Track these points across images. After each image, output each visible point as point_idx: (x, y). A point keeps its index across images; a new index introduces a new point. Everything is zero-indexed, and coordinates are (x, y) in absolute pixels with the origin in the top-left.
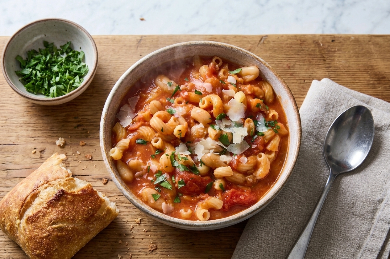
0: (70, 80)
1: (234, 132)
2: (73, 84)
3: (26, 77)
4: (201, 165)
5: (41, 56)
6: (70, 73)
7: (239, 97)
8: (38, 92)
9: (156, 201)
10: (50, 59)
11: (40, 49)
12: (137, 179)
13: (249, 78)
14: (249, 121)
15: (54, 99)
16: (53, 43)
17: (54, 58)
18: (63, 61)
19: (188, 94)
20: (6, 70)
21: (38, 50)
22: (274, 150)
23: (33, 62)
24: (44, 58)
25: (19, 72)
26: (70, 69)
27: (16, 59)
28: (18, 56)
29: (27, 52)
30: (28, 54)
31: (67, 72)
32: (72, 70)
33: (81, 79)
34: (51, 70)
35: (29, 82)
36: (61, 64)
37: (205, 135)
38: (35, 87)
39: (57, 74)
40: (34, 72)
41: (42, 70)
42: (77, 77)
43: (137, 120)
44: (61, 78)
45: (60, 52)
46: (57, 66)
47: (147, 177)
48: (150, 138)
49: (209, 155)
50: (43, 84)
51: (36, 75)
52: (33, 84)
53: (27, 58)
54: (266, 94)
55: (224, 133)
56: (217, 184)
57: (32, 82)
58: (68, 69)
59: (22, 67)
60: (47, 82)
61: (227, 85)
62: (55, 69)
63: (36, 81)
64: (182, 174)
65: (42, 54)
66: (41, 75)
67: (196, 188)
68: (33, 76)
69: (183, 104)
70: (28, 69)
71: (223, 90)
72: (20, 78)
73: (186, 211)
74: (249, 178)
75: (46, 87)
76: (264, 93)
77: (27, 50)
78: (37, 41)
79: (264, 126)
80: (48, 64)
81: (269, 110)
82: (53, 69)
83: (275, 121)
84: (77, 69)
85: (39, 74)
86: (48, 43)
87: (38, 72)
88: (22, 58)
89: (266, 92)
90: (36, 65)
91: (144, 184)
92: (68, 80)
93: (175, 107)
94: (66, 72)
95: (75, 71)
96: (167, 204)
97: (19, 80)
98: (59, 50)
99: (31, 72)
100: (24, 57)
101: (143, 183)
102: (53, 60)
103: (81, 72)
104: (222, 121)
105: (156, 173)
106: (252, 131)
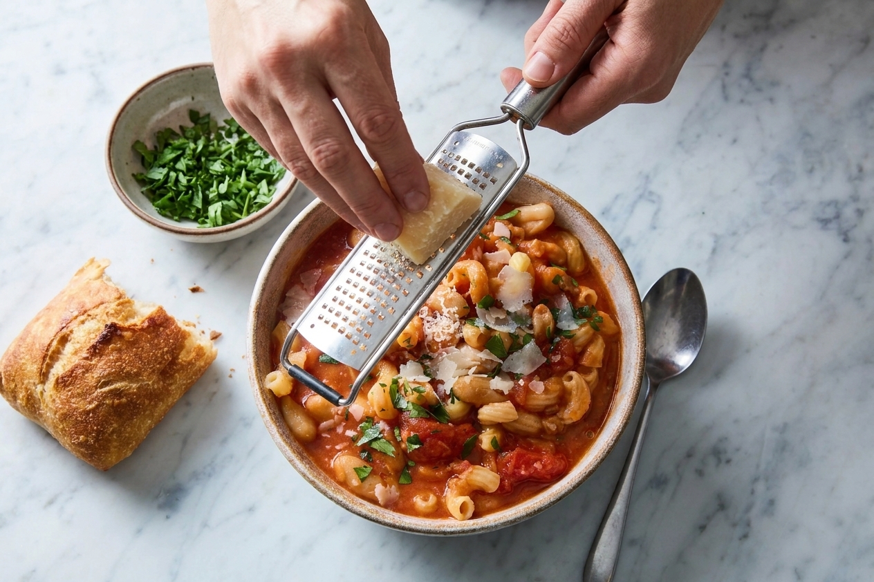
0: (249, 190)
2: (255, 198)
3: (157, 184)
4: (453, 402)
5: (186, 141)
6: (248, 175)
7: (518, 261)
8: (182, 216)
9: (362, 482)
10: (205, 147)
11: (181, 128)
12: (324, 435)
13: (535, 227)
14: (541, 312)
15: (217, 228)
16: (208, 115)
17: (213, 145)
18: (233, 150)
20: (116, 170)
21: (178, 131)
22: (595, 367)
23: (169, 155)
24: (192, 146)
25: (143, 177)
26: (248, 168)
27: (134, 147)
28: (137, 142)
29: (155, 134)
30: (158, 138)
31: (244, 173)
32: (253, 170)
33: (271, 188)
34: (207, 170)
35: (162, 196)
36: (229, 158)
37: (457, 341)
38: (175, 206)
39: (221, 178)
40: (173, 174)
41: (189, 171)
42: (264, 182)
44: (229, 186)
45: (223, 133)
46: (219, 161)
47: (345, 429)
49: (467, 380)
50: (191, 199)
51: (177, 181)
52: (171, 199)
53: (155, 147)
54: (569, 256)
55: (495, 335)
56: (486, 439)
57: (170, 194)
58: (245, 166)
59: (146, 165)
60: (200, 194)
61: (494, 243)
62: (217, 167)
63: (178, 193)
64: (414, 422)
65: (187, 139)
66: (189, 181)
67: (445, 450)
68: (170, 182)
70: (161, 170)
71: (487, 252)
72: (144, 189)
73: (425, 499)
74: (550, 423)
75: (199, 205)
76: (566, 254)
77: (157, 130)
78: (176, 111)
79: (571, 317)
80: (201, 160)
81: (578, 287)
82: (211, 168)
83: (592, 306)
84: (262, 167)
85: (183, 180)
86: (197, 113)
87: (181, 175)
88: (146, 147)
89: (569, 252)
90: (176, 160)
91: (338, 447)
92: (244, 191)
94: (240, 174)
95: (257, 171)
96: (386, 486)
97: (142, 192)
98: (223, 128)
99: (167, 176)
100: (149, 145)
101: (337, 444)
102: (211, 148)
103: (271, 172)
104: (489, 311)
105: (361, 421)
106: (549, 328)
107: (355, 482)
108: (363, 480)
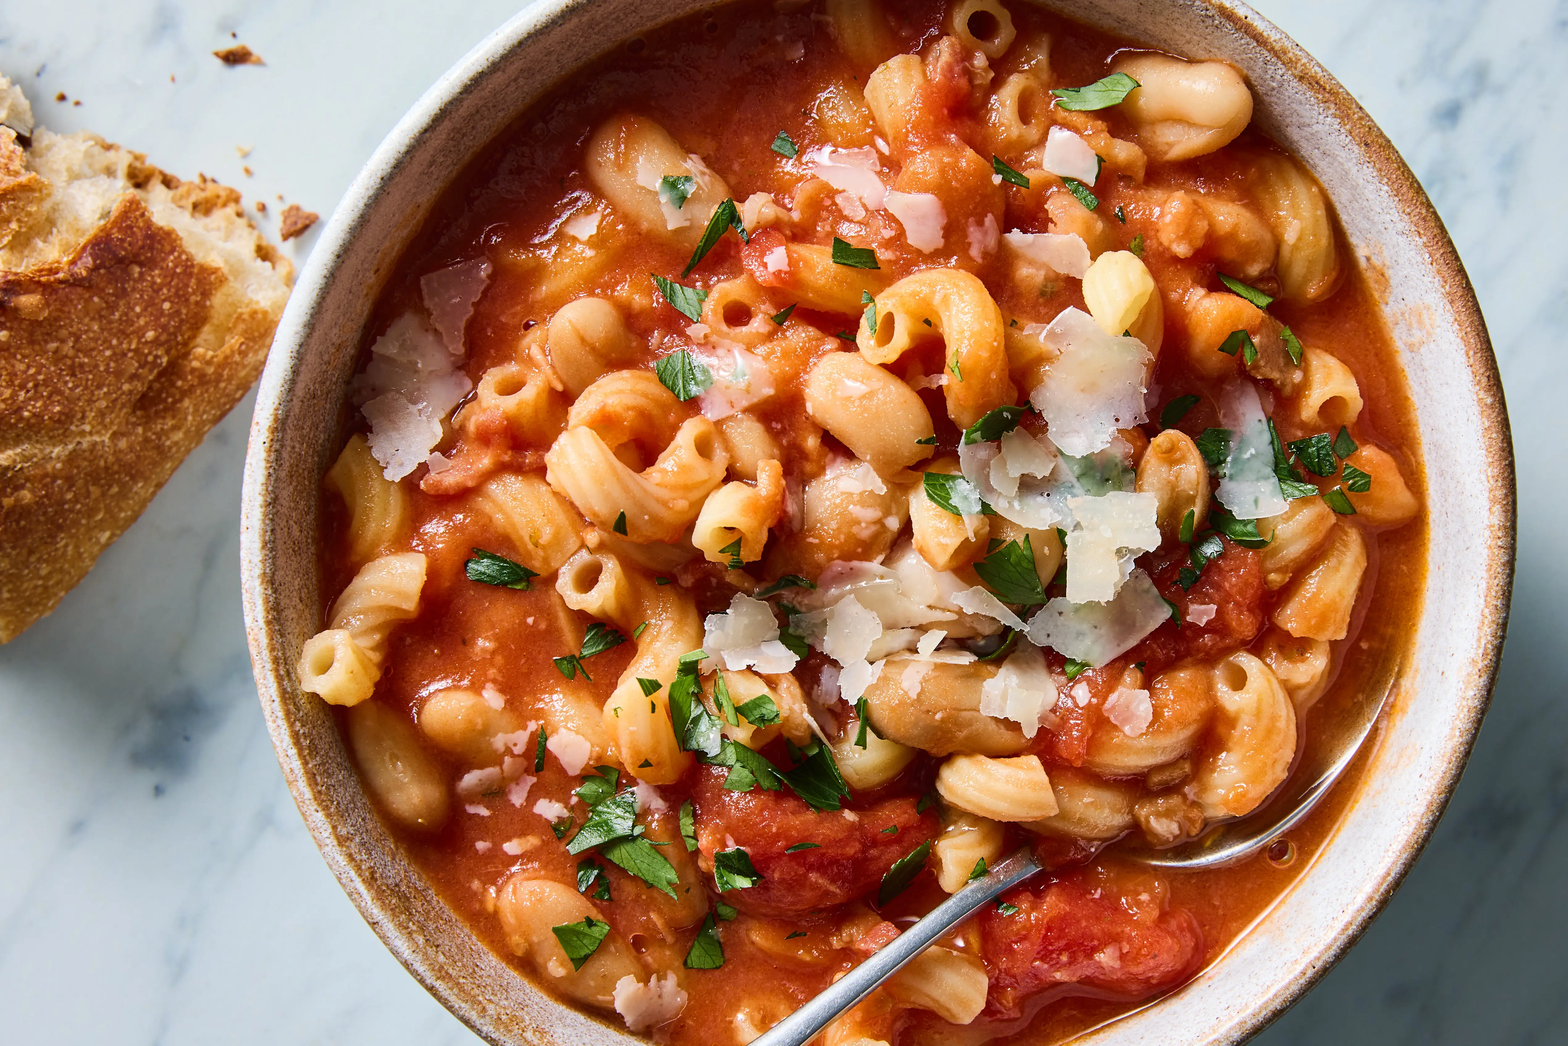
1: (1077, 526)
4: (862, 742)
7: (1114, 286)
9: (576, 966)
12: (471, 809)
13: (1182, 142)
14: (1171, 457)
19: (792, 262)
22: (1324, 637)
37: (888, 538)
43: (471, 427)
47: (533, 797)
48: (546, 560)
54: (1286, 251)
55: (1010, 536)
56: (957, 857)
61: (1040, 200)
67: (827, 895)
69: (758, 324)
71: (1015, 230)
73: (765, 1025)
74: (1158, 815)
76: (1278, 243)
79: (1269, 471)
81: (1303, 365)
83: (1341, 431)
89: (1291, 236)
91: (512, 847)
93: (708, 345)
96: (646, 981)
101: (509, 839)
104: (999, 448)
105: (583, 778)
106: (1192, 513)
107: (556, 968)
108: (580, 962)
